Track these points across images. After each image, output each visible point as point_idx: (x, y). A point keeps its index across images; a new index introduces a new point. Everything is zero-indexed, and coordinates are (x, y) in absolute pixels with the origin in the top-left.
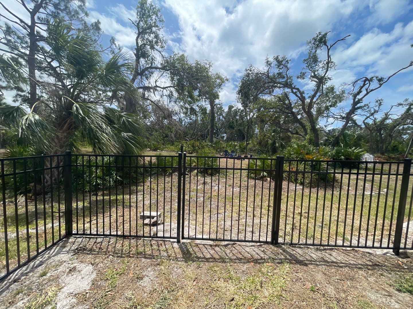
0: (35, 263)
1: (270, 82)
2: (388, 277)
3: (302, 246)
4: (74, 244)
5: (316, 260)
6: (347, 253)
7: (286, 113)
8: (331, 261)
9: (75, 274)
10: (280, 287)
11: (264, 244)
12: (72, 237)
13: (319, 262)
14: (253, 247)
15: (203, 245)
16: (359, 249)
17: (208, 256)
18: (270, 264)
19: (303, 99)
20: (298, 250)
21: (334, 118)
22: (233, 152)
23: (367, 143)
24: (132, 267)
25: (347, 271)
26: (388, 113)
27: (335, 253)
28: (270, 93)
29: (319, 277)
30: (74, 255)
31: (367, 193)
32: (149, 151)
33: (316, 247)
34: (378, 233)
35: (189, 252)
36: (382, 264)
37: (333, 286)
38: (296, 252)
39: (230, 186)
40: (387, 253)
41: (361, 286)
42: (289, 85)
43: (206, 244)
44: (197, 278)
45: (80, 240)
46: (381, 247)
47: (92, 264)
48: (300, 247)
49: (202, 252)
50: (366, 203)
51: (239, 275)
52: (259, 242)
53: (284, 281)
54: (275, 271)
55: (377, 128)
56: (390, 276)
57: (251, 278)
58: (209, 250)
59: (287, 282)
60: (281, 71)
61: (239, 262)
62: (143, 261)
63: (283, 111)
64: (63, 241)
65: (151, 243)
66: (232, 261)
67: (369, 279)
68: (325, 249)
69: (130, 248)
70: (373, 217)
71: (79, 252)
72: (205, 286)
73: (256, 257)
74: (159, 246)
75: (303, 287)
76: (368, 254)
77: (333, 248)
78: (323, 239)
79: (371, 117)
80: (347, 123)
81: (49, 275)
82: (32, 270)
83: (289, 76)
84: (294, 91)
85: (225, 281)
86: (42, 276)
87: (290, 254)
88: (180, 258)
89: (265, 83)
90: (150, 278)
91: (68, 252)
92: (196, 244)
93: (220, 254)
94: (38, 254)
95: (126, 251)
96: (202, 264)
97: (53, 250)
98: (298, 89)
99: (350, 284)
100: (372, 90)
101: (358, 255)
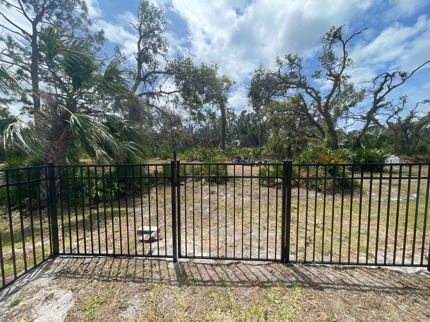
0: (10, 289)
1: (283, 83)
2: (423, 304)
3: (317, 265)
4: (58, 266)
5: (334, 283)
6: (371, 273)
7: (301, 115)
8: (352, 283)
9: (51, 303)
10: (289, 319)
11: (273, 263)
12: (58, 258)
13: (338, 285)
14: (260, 267)
15: (203, 264)
16: (386, 267)
17: (207, 278)
18: (278, 289)
19: (318, 99)
20: (313, 270)
21: (354, 118)
22: (246, 158)
23: (392, 144)
24: (117, 293)
25: (372, 296)
26: (413, 111)
27: (357, 273)
28: (283, 94)
29: (338, 304)
30: (54, 279)
31: (394, 199)
32: (159, 160)
33: (335, 265)
34: (409, 246)
35: (185, 273)
36: (415, 286)
37: (355, 316)
38: (310, 272)
39: (239, 195)
40: (421, 271)
41: (389, 316)
42: (303, 85)
43: (206, 264)
44: (189, 307)
45: (66, 260)
46: (412, 265)
47: (73, 291)
48: (315, 266)
49: (200, 273)
50: (393, 211)
51: (240, 303)
52: (267, 260)
53: (293, 311)
54: (284, 297)
55: (402, 128)
56: (426, 302)
57: (254, 307)
58: (208, 271)
59: (297, 312)
60: (293, 70)
61: (241, 286)
62: (131, 286)
63: (298, 113)
64: (48, 262)
65: (144, 264)
66: (233, 284)
67: (399, 307)
68: (345, 268)
69: (119, 270)
70: (401, 227)
71: (61, 276)
72: (198, 318)
73: (263, 279)
74: (152, 267)
75: (317, 319)
76: (397, 274)
77: (355, 266)
78: (343, 255)
79: (395, 116)
80: (368, 123)
81: (21, 304)
82: (5, 297)
83: (302, 75)
84: (309, 90)
85: (222, 311)
86: (13, 306)
87: (303, 275)
88: (173, 281)
89: (277, 84)
90: (135, 308)
91: (50, 275)
92: (195, 263)
93: (220, 276)
94: (16, 278)
95: (114, 274)
96: (198, 289)
97: (34, 273)
98: (312, 89)
99: (376, 314)
100: (394, 87)
101: (385, 275)
